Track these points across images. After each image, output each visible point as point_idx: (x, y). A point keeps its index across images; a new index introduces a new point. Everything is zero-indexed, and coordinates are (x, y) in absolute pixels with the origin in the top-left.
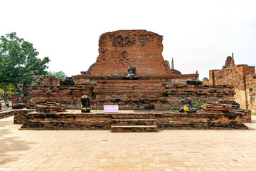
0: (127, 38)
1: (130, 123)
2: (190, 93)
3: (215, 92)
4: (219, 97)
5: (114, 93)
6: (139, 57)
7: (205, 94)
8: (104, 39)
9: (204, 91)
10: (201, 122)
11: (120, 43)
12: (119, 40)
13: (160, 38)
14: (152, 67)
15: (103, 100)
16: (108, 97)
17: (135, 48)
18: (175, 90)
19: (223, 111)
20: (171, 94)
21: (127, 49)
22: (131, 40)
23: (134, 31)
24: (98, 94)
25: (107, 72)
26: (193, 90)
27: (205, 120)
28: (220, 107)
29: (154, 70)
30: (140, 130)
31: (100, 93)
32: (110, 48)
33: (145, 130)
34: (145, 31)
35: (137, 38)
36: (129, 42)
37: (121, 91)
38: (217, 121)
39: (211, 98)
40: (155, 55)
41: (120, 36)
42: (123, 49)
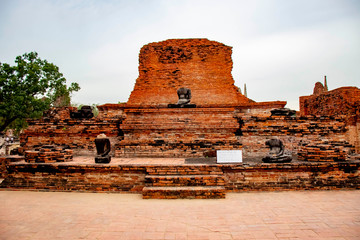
0: (179, 50)
1: (176, 182)
2: (278, 130)
3: (317, 127)
4: (323, 135)
5: (153, 130)
6: (198, 78)
7: (301, 131)
8: (146, 53)
9: (300, 126)
10: (299, 178)
11: (169, 58)
12: (168, 53)
13: (228, 50)
14: (217, 93)
15: (135, 141)
16: (143, 137)
17: (191, 65)
18: (254, 124)
19: (336, 159)
20: (248, 132)
21: (181, 67)
22: (186, 53)
23: (191, 40)
24: (127, 133)
25: (151, 100)
26: (282, 124)
27: (306, 175)
28: (331, 153)
29: (220, 96)
30: (194, 195)
31: (131, 131)
32: (155, 66)
33: (203, 195)
34: (206, 40)
35: (194, 51)
36: (183, 55)
37: (165, 127)
38: (326, 176)
39: (311, 136)
40: (222, 74)
41: (170, 48)
42: (174, 67)
